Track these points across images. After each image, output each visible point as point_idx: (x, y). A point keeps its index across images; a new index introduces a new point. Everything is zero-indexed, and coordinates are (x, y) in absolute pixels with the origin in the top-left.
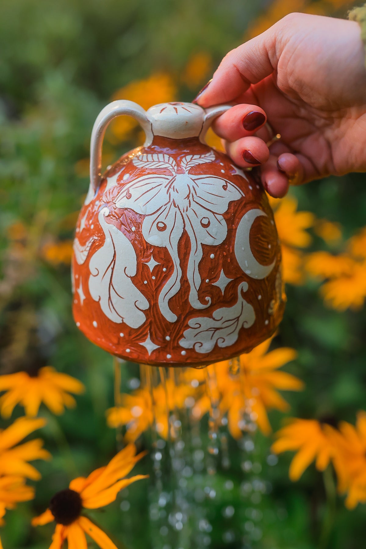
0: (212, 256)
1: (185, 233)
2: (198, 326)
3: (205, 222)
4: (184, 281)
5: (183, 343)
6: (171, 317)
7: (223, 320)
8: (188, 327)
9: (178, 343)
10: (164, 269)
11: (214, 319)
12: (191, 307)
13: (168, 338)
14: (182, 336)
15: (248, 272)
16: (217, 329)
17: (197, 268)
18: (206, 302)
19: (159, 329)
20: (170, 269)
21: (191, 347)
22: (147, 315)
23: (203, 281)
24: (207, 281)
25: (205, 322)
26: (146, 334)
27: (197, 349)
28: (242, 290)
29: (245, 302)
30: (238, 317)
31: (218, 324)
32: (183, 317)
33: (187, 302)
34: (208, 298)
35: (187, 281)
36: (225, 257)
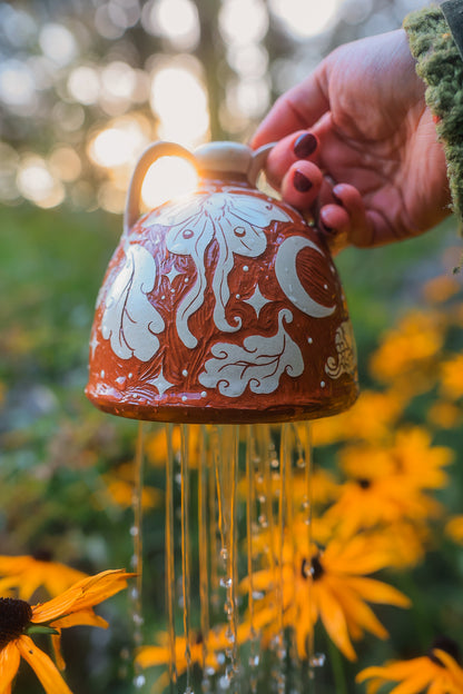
0: (246, 268)
1: (214, 240)
2: (223, 355)
3: (240, 231)
4: (209, 294)
5: (204, 380)
6: (189, 341)
7: (258, 353)
8: (211, 356)
9: (197, 380)
10: (186, 280)
11: (245, 349)
12: (216, 328)
13: (185, 373)
14: (203, 369)
15: (292, 299)
16: (250, 365)
17: (225, 279)
18: (235, 324)
19: (174, 359)
20: (193, 280)
21: (215, 386)
22: (161, 341)
23: (232, 295)
24: (238, 296)
25: (233, 351)
26: (158, 369)
27: (222, 390)
28: (284, 319)
29: (288, 337)
30: (279, 355)
31: (251, 358)
32: (205, 342)
33: (210, 321)
34: (237, 319)
35: (213, 294)
36: (263, 273)
